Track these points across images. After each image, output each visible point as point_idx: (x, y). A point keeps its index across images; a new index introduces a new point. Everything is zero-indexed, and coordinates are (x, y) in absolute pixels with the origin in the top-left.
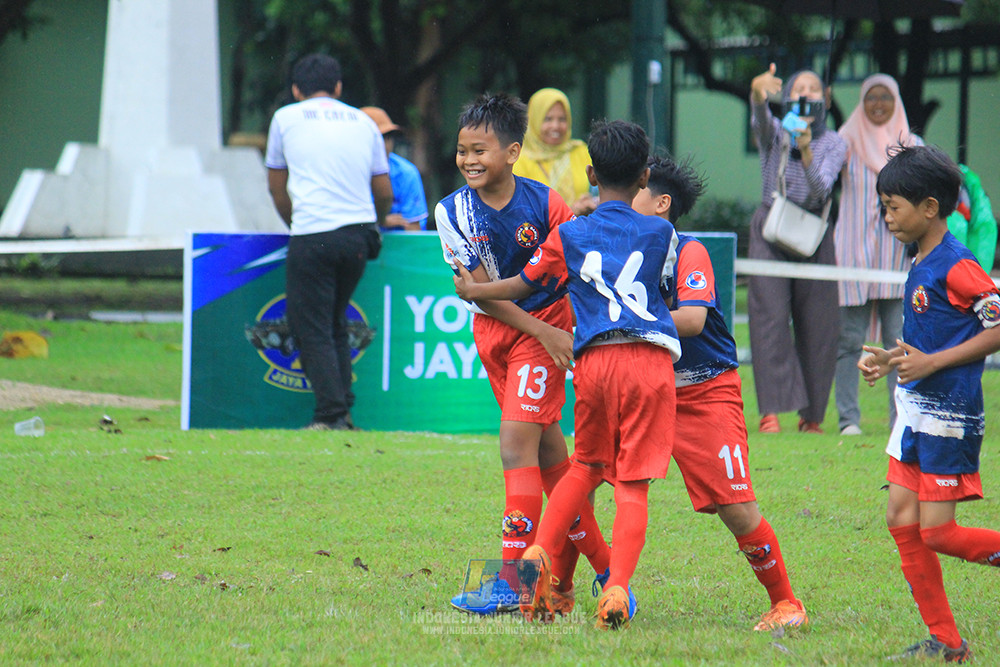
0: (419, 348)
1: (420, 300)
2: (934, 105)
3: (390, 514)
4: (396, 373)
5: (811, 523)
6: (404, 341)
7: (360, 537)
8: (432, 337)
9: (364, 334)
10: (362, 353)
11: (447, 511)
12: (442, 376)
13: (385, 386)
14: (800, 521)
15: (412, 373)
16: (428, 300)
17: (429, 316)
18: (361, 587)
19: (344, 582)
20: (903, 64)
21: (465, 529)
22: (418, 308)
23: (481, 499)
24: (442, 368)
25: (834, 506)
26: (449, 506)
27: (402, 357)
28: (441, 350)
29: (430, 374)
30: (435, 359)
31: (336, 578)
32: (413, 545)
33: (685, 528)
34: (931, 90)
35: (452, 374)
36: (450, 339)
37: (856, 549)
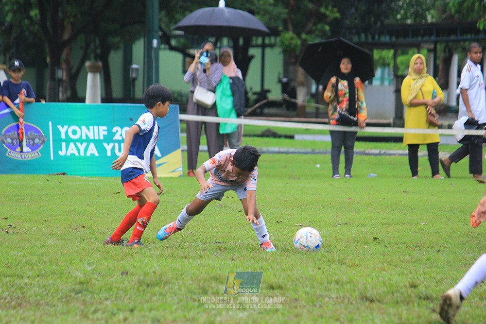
0: (64, 144)
1: (63, 127)
2: (252, 57)
3: (66, 206)
4: (56, 153)
5: (222, 209)
6: (58, 141)
7: (56, 214)
8: (68, 141)
9: (43, 139)
10: (42, 146)
11: (88, 205)
12: (72, 155)
13: (52, 158)
14: (218, 209)
15: (62, 153)
16: (66, 127)
17: (66, 133)
18: (59, 232)
19: (53, 231)
20: (241, 42)
21: (95, 212)
22: (63, 130)
23: (100, 200)
24: (72, 152)
25: (230, 203)
26: (89, 203)
27: (57, 148)
28: (72, 145)
29: (68, 154)
30: (70, 148)
31: (49, 229)
32: (76, 217)
33: (176, 211)
34: (252, 51)
35: (77, 154)
36: (75, 141)
37: (239, 219)
